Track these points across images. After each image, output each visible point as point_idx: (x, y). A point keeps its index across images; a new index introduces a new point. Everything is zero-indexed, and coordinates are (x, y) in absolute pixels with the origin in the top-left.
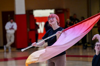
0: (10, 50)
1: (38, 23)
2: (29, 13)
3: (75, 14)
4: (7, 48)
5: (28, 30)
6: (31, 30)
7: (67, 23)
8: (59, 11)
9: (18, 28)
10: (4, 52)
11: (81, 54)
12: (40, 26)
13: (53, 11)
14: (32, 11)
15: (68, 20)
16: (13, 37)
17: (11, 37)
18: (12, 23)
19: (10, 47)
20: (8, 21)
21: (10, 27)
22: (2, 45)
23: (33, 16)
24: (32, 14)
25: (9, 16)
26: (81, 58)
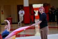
0: (21, 25)
1: (35, 11)
2: (31, 6)
3: (53, 7)
4: (20, 24)
5: (30, 14)
6: (31, 14)
7: (49, 11)
8: (45, 5)
9: (25, 13)
10: (18, 25)
11: (56, 27)
12: (36, 12)
13: (42, 5)
14: (32, 5)
15: (50, 9)
16: (23, 18)
17: (22, 18)
18: (22, 11)
19: (21, 23)
20: (20, 10)
21: (21, 13)
22: (17, 22)
23: (32, 7)
24: (32, 6)
25: (21, 7)
26: (56, 29)
